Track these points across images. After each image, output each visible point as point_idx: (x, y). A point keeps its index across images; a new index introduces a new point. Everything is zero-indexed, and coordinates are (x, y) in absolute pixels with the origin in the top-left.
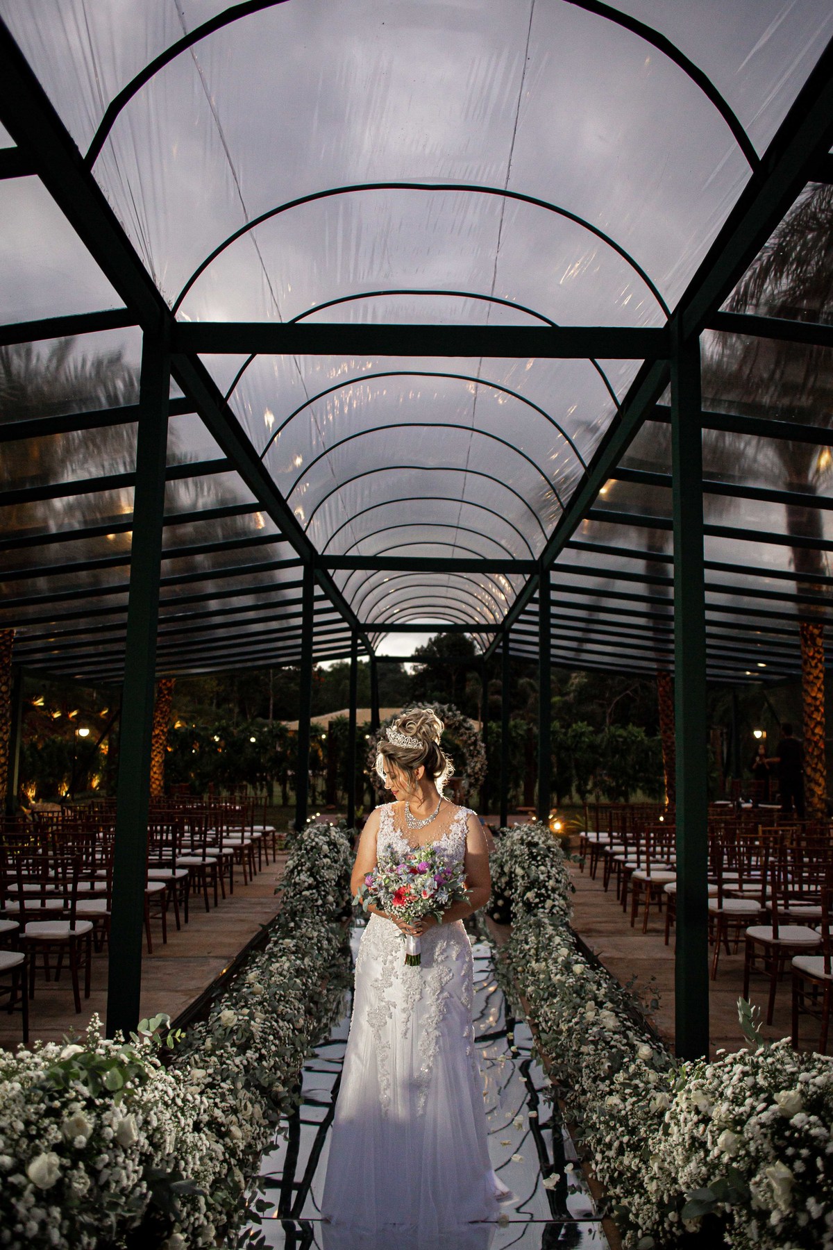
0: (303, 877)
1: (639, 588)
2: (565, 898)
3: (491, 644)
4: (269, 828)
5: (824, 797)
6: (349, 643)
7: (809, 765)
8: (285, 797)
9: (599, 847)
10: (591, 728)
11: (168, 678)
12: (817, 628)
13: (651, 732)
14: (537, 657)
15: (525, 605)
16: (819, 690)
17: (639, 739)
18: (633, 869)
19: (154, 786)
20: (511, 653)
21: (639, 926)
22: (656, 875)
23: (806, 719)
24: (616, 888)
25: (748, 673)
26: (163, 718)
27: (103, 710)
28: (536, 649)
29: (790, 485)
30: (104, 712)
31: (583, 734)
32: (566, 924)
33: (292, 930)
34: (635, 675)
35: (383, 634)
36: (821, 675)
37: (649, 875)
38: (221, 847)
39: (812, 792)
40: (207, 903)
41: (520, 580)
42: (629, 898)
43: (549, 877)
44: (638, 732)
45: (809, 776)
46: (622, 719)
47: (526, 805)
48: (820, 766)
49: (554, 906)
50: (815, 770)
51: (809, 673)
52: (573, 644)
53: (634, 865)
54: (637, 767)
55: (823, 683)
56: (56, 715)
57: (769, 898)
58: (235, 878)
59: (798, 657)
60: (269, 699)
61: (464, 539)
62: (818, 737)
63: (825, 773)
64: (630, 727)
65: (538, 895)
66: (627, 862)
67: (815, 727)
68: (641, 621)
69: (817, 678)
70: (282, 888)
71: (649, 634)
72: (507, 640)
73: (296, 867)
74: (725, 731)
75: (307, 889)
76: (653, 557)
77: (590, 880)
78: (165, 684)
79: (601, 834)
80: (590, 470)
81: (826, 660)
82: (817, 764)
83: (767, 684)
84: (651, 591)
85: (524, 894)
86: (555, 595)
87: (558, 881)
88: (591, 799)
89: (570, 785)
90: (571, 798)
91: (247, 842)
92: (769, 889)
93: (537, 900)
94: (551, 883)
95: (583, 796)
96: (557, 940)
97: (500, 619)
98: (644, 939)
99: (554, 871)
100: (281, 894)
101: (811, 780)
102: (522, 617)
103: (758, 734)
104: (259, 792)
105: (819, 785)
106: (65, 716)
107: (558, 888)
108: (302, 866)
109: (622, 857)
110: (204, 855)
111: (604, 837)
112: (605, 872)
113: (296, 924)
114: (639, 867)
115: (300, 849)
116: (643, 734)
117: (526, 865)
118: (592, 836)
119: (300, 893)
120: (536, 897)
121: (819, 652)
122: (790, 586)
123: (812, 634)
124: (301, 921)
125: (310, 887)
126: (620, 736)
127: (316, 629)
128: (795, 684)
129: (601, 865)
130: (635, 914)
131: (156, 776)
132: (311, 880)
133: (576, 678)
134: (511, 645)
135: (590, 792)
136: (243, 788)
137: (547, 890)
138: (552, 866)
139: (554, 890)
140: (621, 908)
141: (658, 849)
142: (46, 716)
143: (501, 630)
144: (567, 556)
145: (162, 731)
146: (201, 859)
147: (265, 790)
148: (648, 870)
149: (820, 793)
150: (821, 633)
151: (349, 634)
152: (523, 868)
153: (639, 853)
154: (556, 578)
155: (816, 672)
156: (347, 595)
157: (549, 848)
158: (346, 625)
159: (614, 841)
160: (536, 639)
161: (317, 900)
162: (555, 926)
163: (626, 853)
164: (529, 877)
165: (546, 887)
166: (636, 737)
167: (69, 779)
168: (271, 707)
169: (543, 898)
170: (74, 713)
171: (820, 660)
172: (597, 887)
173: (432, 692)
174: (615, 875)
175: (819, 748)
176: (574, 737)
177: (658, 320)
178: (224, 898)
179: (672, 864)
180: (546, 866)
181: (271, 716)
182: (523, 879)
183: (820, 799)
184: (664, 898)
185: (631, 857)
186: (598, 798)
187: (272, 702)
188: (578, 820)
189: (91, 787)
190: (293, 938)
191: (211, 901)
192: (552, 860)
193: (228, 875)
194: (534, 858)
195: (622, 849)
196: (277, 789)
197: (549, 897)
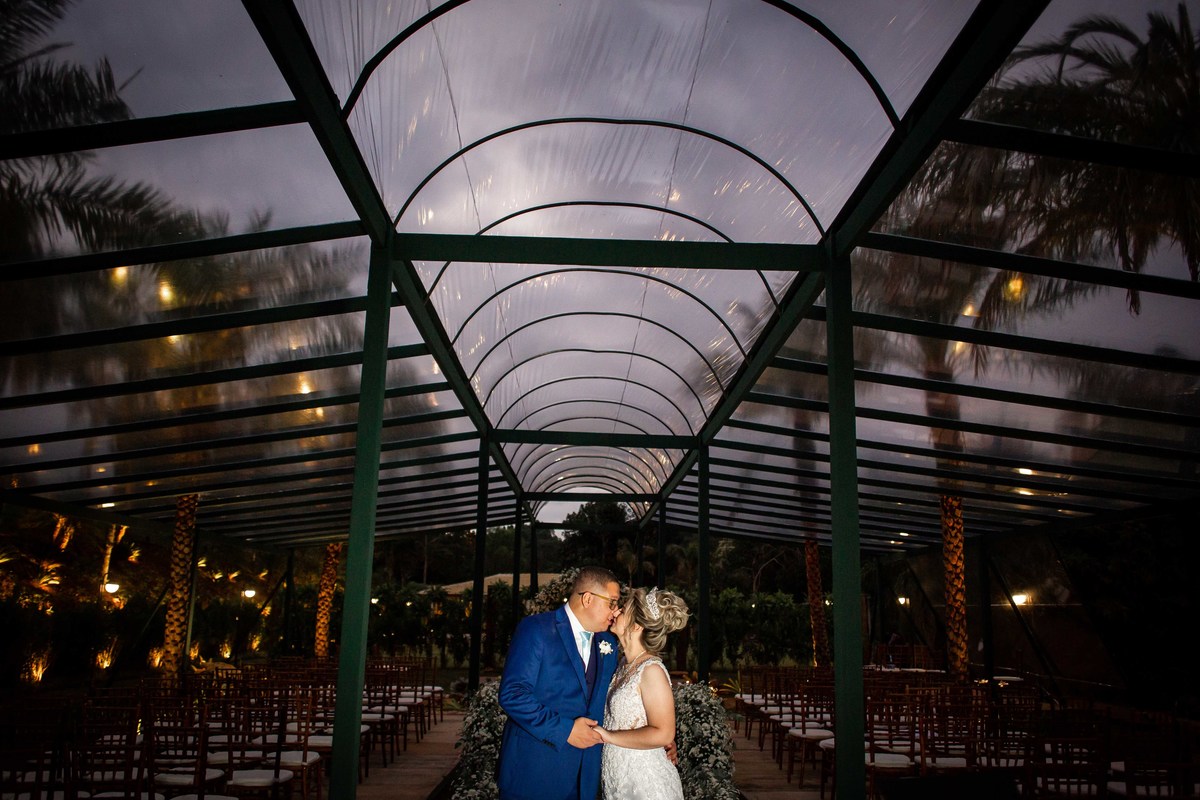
0: (482, 732)
1: (788, 462)
2: (727, 754)
3: (647, 513)
4: (437, 688)
5: (965, 661)
6: (514, 510)
7: (951, 630)
8: (444, 659)
9: (754, 708)
10: (741, 595)
11: (335, 541)
12: (955, 499)
13: (799, 599)
14: (696, 526)
15: (684, 477)
16: (959, 558)
17: (787, 605)
18: (789, 728)
19: (319, 647)
20: (668, 521)
21: (796, 781)
22: (811, 733)
23: (948, 586)
24: (771, 748)
25: (893, 542)
26: (330, 581)
27: (262, 572)
28: (696, 518)
29: (929, 373)
30: (264, 574)
31: (732, 600)
32: (729, 778)
33: (474, 781)
34: (783, 543)
35: (543, 502)
36: (961, 545)
37: (804, 732)
38: (397, 705)
39: (955, 656)
40: (385, 760)
41: (677, 455)
42: (786, 756)
43: (712, 734)
44: (788, 599)
45: (951, 641)
46: (769, 586)
47: (679, 669)
48: (961, 631)
49: (717, 761)
50: (957, 635)
51: (950, 543)
52: (726, 514)
53: (790, 724)
54: (786, 633)
55: (963, 552)
56: (218, 576)
57: (918, 754)
58: (409, 736)
59: (940, 527)
60: (423, 563)
61: (626, 414)
62: (959, 603)
63: (966, 638)
64: (779, 593)
65: (702, 751)
66: (782, 721)
67: (956, 594)
68: (790, 492)
69: (957, 547)
70: (462, 742)
71: (797, 504)
72: (663, 509)
73: (475, 722)
74: (869, 598)
75: (486, 743)
76: (803, 434)
77: (746, 740)
78: (332, 548)
79: (755, 696)
80: (751, 357)
81: (965, 529)
82: (958, 629)
83: (910, 553)
84: (799, 465)
85: (689, 750)
86: (713, 468)
87: (720, 737)
88: (742, 662)
89: (721, 651)
90: (722, 663)
91: (419, 700)
92: (917, 746)
93: (702, 755)
94: (714, 739)
95: (733, 662)
96: (723, 791)
97: (657, 490)
98: (801, 793)
99: (717, 727)
100: (462, 747)
101: (954, 644)
102: (679, 488)
103: (902, 601)
104: (418, 655)
105: (962, 649)
106: (226, 577)
107: (721, 744)
108: (481, 722)
109: (777, 717)
110: (383, 713)
111: (759, 699)
112: (761, 732)
113: (478, 776)
114: (794, 725)
115: (478, 706)
116: (791, 601)
117: (690, 722)
118: (747, 698)
119: (479, 747)
120: (700, 752)
121: (958, 523)
122: (930, 462)
123: (951, 506)
124: (482, 773)
125: (488, 742)
126: (769, 602)
127: (490, 496)
128: (936, 552)
129: (756, 726)
130: (790, 771)
131: (321, 637)
132: (489, 736)
133: (723, 544)
134: (668, 514)
135: (741, 657)
136: (402, 650)
137: (710, 746)
138: (714, 723)
139: (716, 746)
140: (777, 766)
141: (811, 709)
142: (208, 578)
143: (658, 499)
144: (725, 433)
145: (328, 593)
146: (380, 715)
147: (424, 653)
148: (804, 728)
149: (962, 657)
150: (959, 505)
151: (514, 502)
152: (688, 725)
153: (794, 713)
154: (715, 452)
155: (956, 542)
156: (515, 466)
157: (711, 706)
158: (512, 493)
159: (769, 702)
160: (696, 509)
161: (495, 755)
162: (720, 780)
163: (781, 714)
164: (693, 734)
165: (709, 743)
166: (785, 603)
167: (231, 639)
168: (425, 571)
169: (706, 753)
170: (235, 575)
171: (959, 531)
172: (752, 747)
173: (583, 558)
174: (771, 735)
175: (960, 614)
176: (725, 602)
177: (813, 238)
178: (399, 754)
179: (825, 722)
180: (709, 723)
181: (425, 579)
182: (688, 736)
183: (962, 662)
184: (819, 756)
185: (785, 717)
186: (748, 662)
187: (426, 566)
188: (731, 684)
189: (251, 649)
190: (477, 789)
191: (388, 757)
192: (714, 717)
193: (402, 732)
194: (698, 716)
195: (777, 709)
196: (436, 652)
197: (712, 752)
